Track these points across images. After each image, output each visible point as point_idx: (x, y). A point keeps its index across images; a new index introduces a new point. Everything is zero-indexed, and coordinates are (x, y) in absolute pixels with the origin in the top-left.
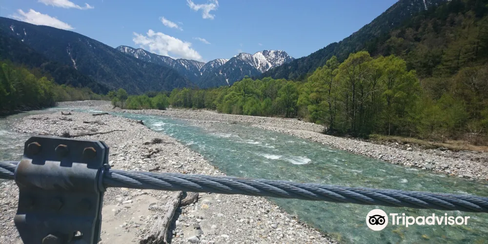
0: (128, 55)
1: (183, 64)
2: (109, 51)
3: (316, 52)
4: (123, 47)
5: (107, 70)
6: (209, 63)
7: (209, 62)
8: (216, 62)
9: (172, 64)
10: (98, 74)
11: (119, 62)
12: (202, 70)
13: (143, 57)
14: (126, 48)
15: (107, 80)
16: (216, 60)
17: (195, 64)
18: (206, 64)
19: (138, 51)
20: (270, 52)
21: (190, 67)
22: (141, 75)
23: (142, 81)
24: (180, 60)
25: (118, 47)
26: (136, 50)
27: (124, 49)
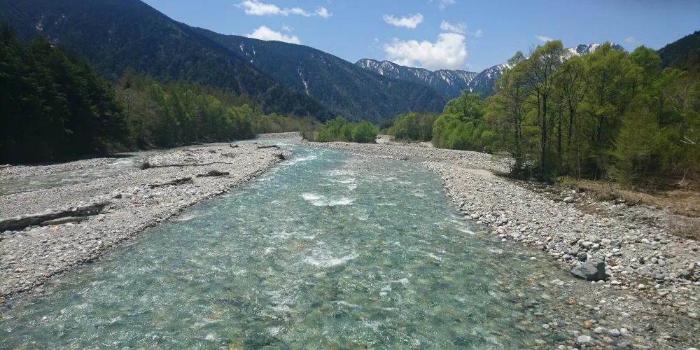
0: (369, 72)
1: (444, 78)
2: (346, 69)
3: (678, 41)
4: (365, 61)
5: (344, 93)
6: (484, 73)
7: (485, 70)
8: (494, 70)
9: (429, 78)
10: (332, 98)
11: (357, 81)
12: (472, 84)
13: (390, 72)
14: (368, 62)
15: (343, 106)
16: (496, 66)
17: (461, 76)
18: (480, 75)
19: (383, 65)
20: (590, 46)
21: (454, 81)
22: (384, 98)
23: (386, 106)
24: (439, 72)
25: (358, 62)
26: (380, 63)
27: (365, 63)
